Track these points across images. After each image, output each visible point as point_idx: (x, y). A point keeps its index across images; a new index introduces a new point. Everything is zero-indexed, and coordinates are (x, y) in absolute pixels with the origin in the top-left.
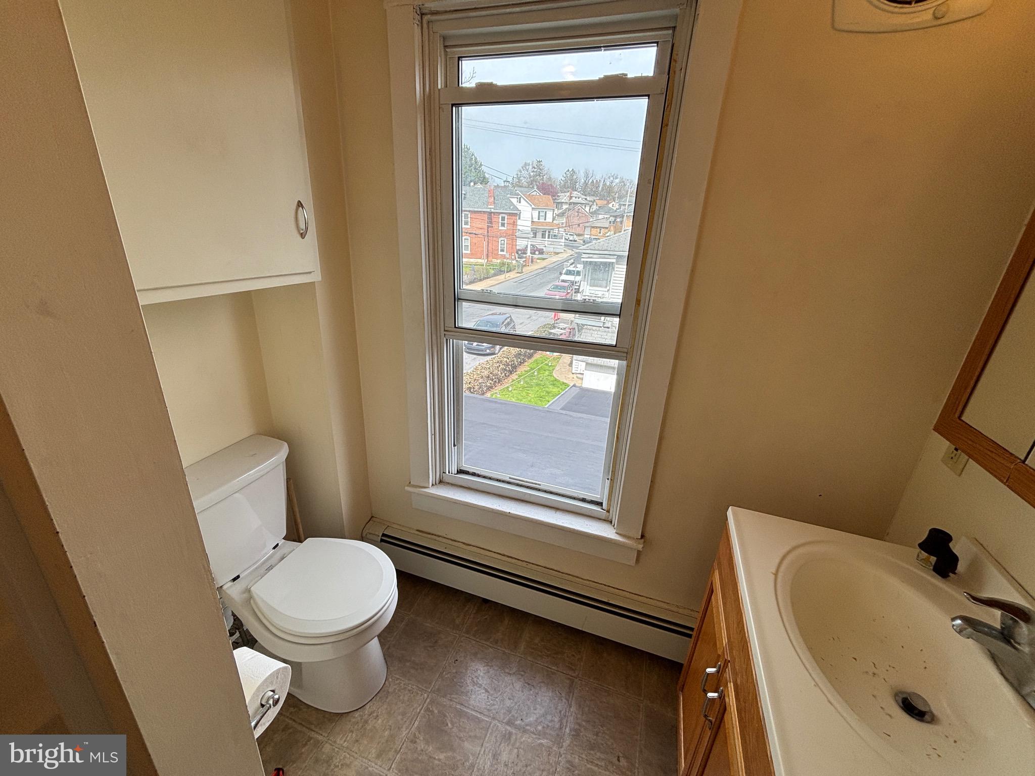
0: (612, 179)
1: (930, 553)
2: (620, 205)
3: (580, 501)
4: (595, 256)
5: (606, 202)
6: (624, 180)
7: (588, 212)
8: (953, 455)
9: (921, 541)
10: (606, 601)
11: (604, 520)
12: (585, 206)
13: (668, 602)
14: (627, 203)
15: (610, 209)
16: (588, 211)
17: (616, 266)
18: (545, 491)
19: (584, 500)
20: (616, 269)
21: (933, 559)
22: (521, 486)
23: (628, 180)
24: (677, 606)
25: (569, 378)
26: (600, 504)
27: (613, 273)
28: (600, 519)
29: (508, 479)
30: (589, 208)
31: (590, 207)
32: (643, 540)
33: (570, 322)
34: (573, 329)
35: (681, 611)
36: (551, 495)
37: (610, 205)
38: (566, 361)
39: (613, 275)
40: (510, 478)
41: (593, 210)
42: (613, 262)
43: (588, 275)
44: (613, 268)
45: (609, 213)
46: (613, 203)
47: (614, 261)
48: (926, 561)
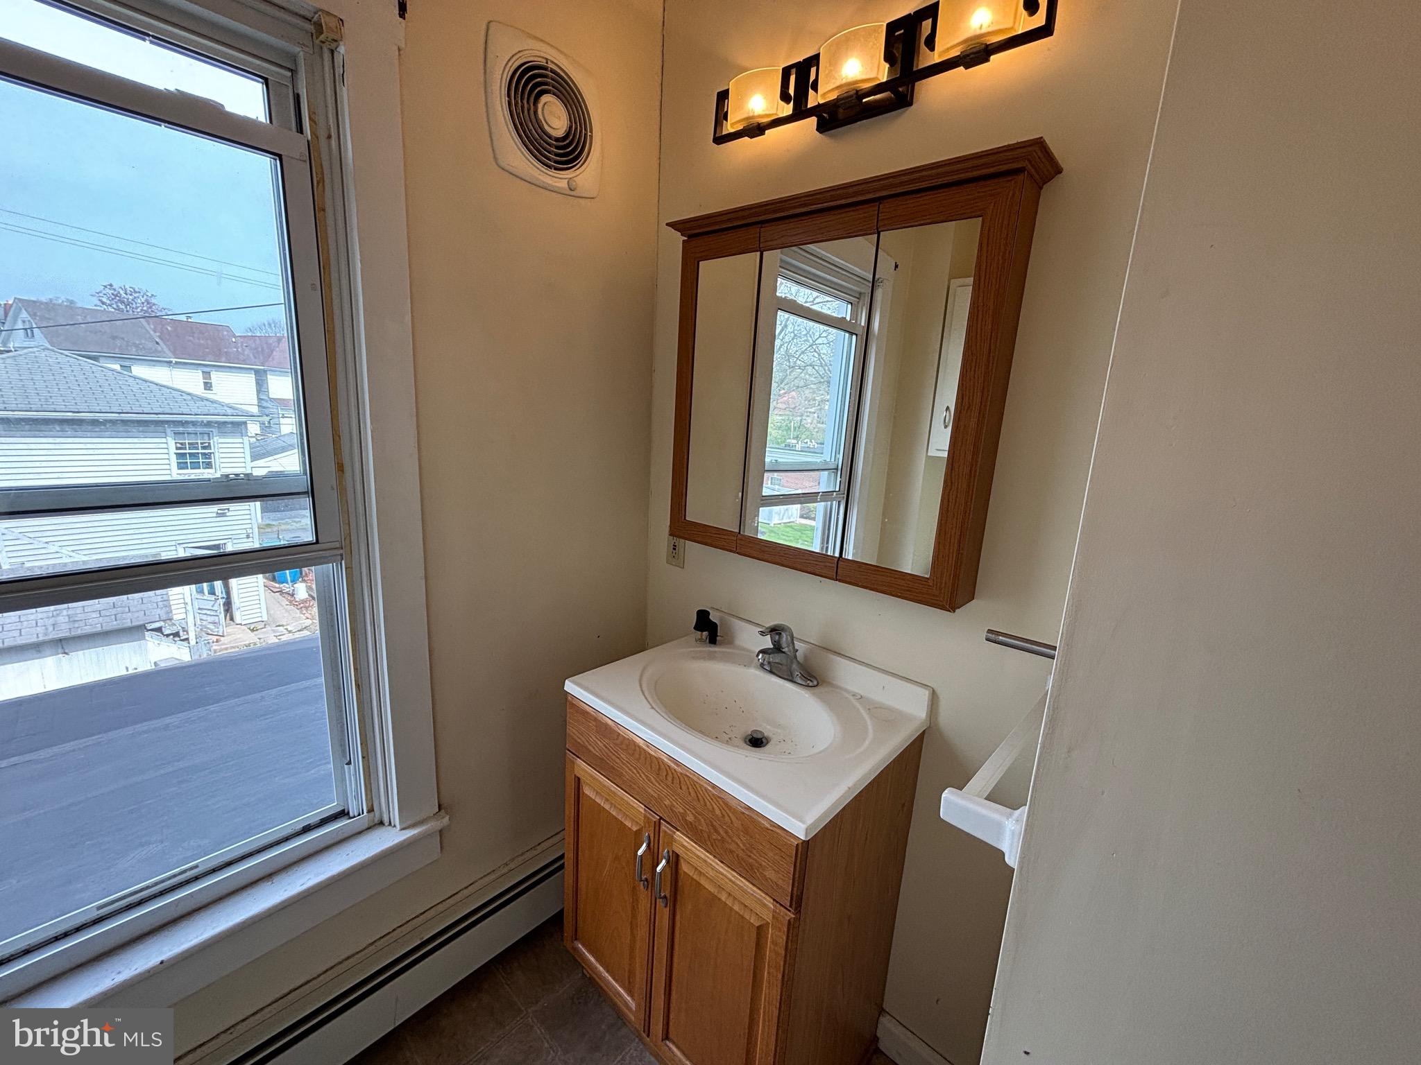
1: (702, 631)
3: (301, 836)
8: (674, 554)
9: (694, 624)
10: (419, 942)
11: (369, 828)
13: (492, 869)
18: (214, 871)
19: (307, 829)
21: (705, 633)
22: (140, 903)
24: (506, 864)
26: (343, 814)
28: (360, 833)
29: (95, 914)
32: (443, 811)
35: (512, 866)
36: (233, 867)
40: (99, 908)
48: (701, 640)
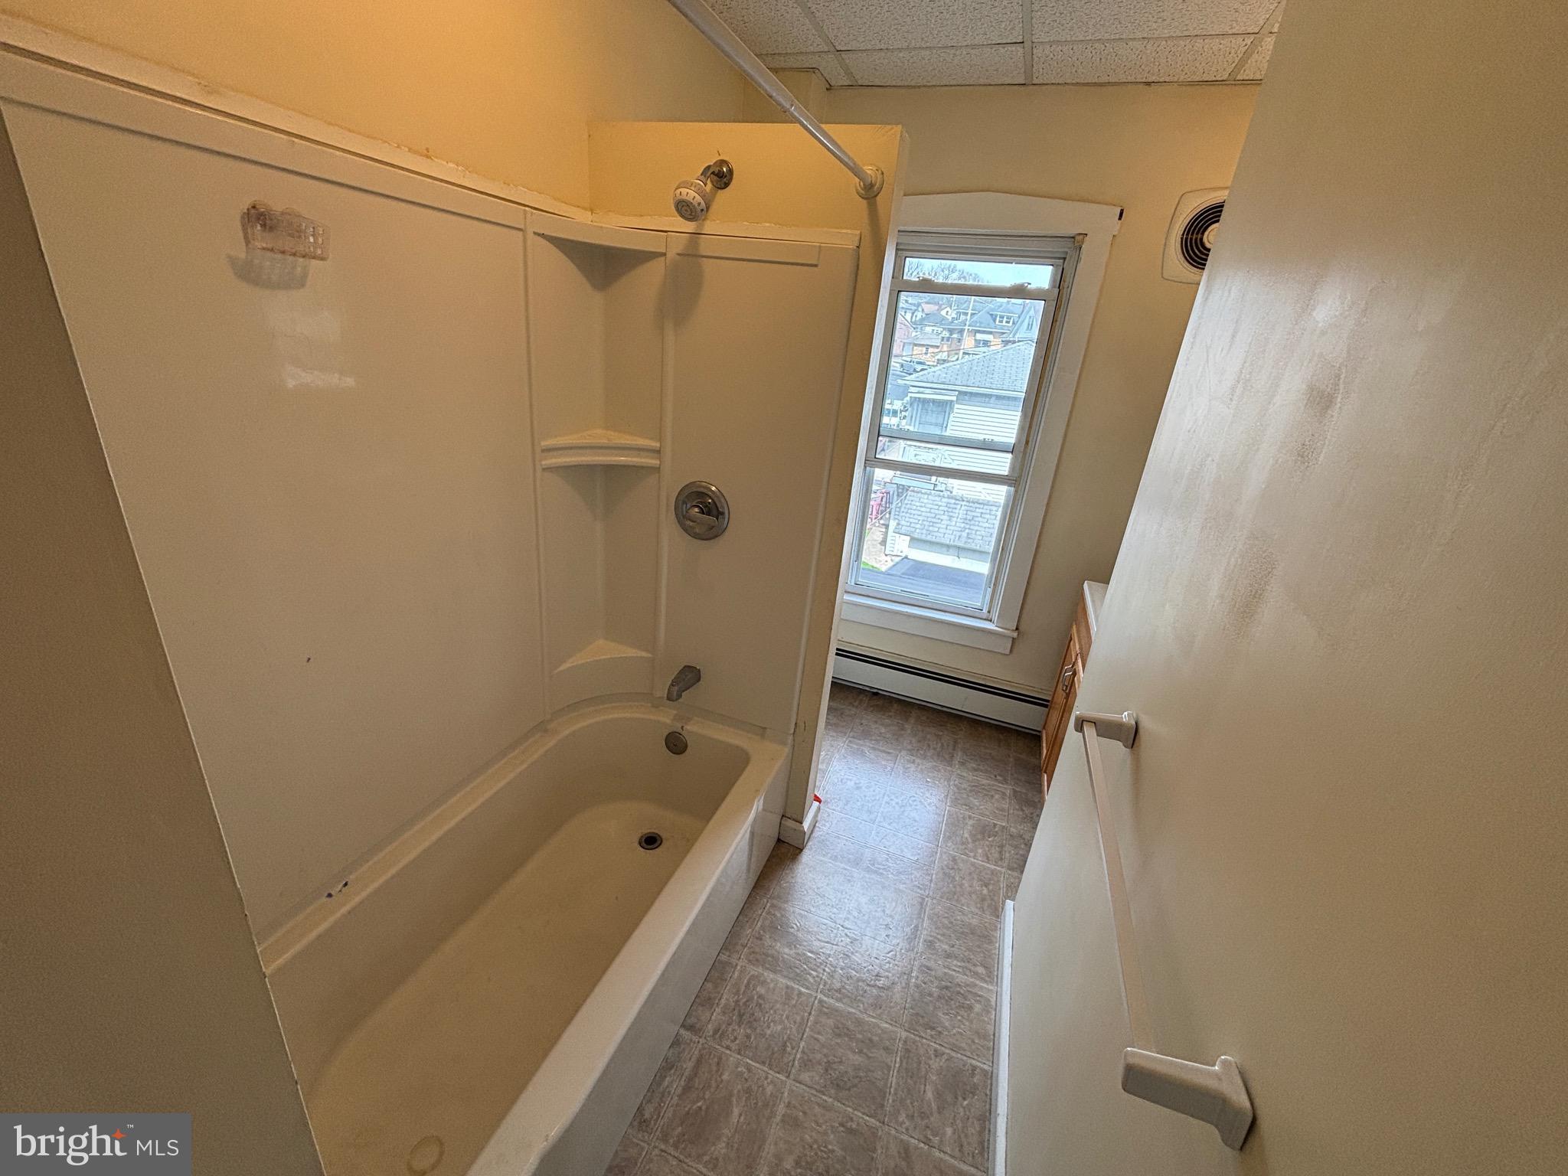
0: (946, 272)
2: (959, 314)
4: (928, 391)
5: (937, 307)
6: (965, 274)
7: (909, 321)
12: (905, 312)
14: (970, 312)
15: (944, 318)
16: (909, 319)
17: (956, 406)
20: (955, 410)
23: (971, 275)
25: (880, 561)
27: (952, 415)
30: (910, 315)
31: (913, 314)
32: (1018, 627)
33: (883, 483)
34: (887, 493)
37: (943, 313)
38: (875, 537)
39: (951, 419)
41: (917, 319)
42: (952, 401)
43: (916, 418)
44: (952, 408)
45: (942, 324)
46: (948, 309)
47: (954, 398)
